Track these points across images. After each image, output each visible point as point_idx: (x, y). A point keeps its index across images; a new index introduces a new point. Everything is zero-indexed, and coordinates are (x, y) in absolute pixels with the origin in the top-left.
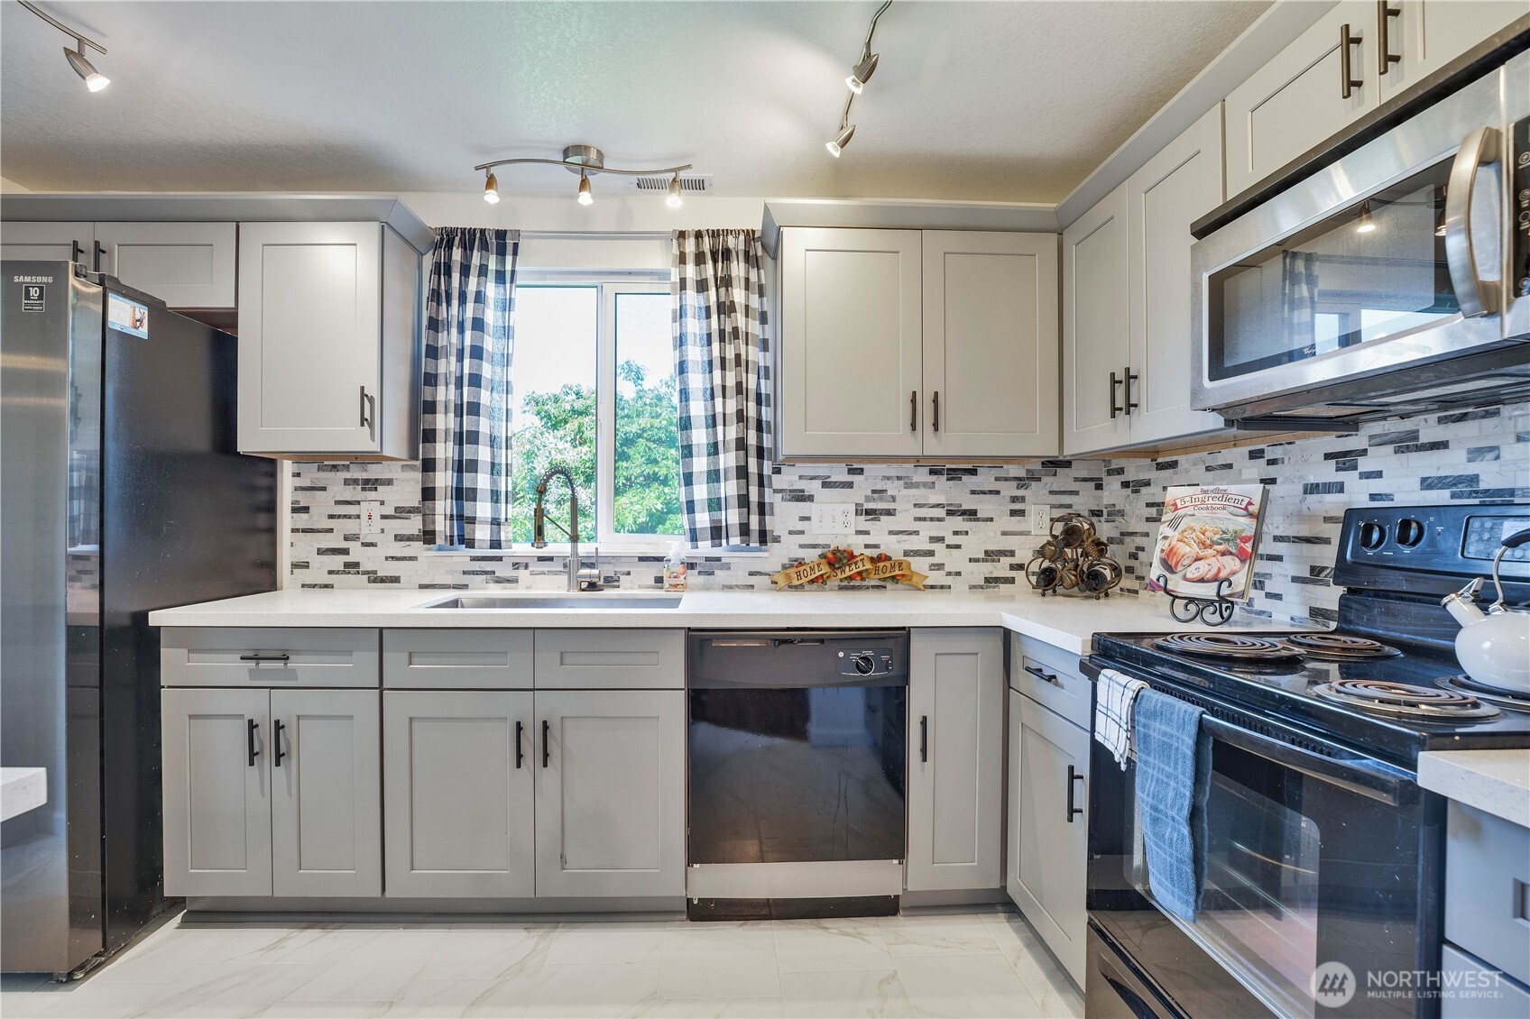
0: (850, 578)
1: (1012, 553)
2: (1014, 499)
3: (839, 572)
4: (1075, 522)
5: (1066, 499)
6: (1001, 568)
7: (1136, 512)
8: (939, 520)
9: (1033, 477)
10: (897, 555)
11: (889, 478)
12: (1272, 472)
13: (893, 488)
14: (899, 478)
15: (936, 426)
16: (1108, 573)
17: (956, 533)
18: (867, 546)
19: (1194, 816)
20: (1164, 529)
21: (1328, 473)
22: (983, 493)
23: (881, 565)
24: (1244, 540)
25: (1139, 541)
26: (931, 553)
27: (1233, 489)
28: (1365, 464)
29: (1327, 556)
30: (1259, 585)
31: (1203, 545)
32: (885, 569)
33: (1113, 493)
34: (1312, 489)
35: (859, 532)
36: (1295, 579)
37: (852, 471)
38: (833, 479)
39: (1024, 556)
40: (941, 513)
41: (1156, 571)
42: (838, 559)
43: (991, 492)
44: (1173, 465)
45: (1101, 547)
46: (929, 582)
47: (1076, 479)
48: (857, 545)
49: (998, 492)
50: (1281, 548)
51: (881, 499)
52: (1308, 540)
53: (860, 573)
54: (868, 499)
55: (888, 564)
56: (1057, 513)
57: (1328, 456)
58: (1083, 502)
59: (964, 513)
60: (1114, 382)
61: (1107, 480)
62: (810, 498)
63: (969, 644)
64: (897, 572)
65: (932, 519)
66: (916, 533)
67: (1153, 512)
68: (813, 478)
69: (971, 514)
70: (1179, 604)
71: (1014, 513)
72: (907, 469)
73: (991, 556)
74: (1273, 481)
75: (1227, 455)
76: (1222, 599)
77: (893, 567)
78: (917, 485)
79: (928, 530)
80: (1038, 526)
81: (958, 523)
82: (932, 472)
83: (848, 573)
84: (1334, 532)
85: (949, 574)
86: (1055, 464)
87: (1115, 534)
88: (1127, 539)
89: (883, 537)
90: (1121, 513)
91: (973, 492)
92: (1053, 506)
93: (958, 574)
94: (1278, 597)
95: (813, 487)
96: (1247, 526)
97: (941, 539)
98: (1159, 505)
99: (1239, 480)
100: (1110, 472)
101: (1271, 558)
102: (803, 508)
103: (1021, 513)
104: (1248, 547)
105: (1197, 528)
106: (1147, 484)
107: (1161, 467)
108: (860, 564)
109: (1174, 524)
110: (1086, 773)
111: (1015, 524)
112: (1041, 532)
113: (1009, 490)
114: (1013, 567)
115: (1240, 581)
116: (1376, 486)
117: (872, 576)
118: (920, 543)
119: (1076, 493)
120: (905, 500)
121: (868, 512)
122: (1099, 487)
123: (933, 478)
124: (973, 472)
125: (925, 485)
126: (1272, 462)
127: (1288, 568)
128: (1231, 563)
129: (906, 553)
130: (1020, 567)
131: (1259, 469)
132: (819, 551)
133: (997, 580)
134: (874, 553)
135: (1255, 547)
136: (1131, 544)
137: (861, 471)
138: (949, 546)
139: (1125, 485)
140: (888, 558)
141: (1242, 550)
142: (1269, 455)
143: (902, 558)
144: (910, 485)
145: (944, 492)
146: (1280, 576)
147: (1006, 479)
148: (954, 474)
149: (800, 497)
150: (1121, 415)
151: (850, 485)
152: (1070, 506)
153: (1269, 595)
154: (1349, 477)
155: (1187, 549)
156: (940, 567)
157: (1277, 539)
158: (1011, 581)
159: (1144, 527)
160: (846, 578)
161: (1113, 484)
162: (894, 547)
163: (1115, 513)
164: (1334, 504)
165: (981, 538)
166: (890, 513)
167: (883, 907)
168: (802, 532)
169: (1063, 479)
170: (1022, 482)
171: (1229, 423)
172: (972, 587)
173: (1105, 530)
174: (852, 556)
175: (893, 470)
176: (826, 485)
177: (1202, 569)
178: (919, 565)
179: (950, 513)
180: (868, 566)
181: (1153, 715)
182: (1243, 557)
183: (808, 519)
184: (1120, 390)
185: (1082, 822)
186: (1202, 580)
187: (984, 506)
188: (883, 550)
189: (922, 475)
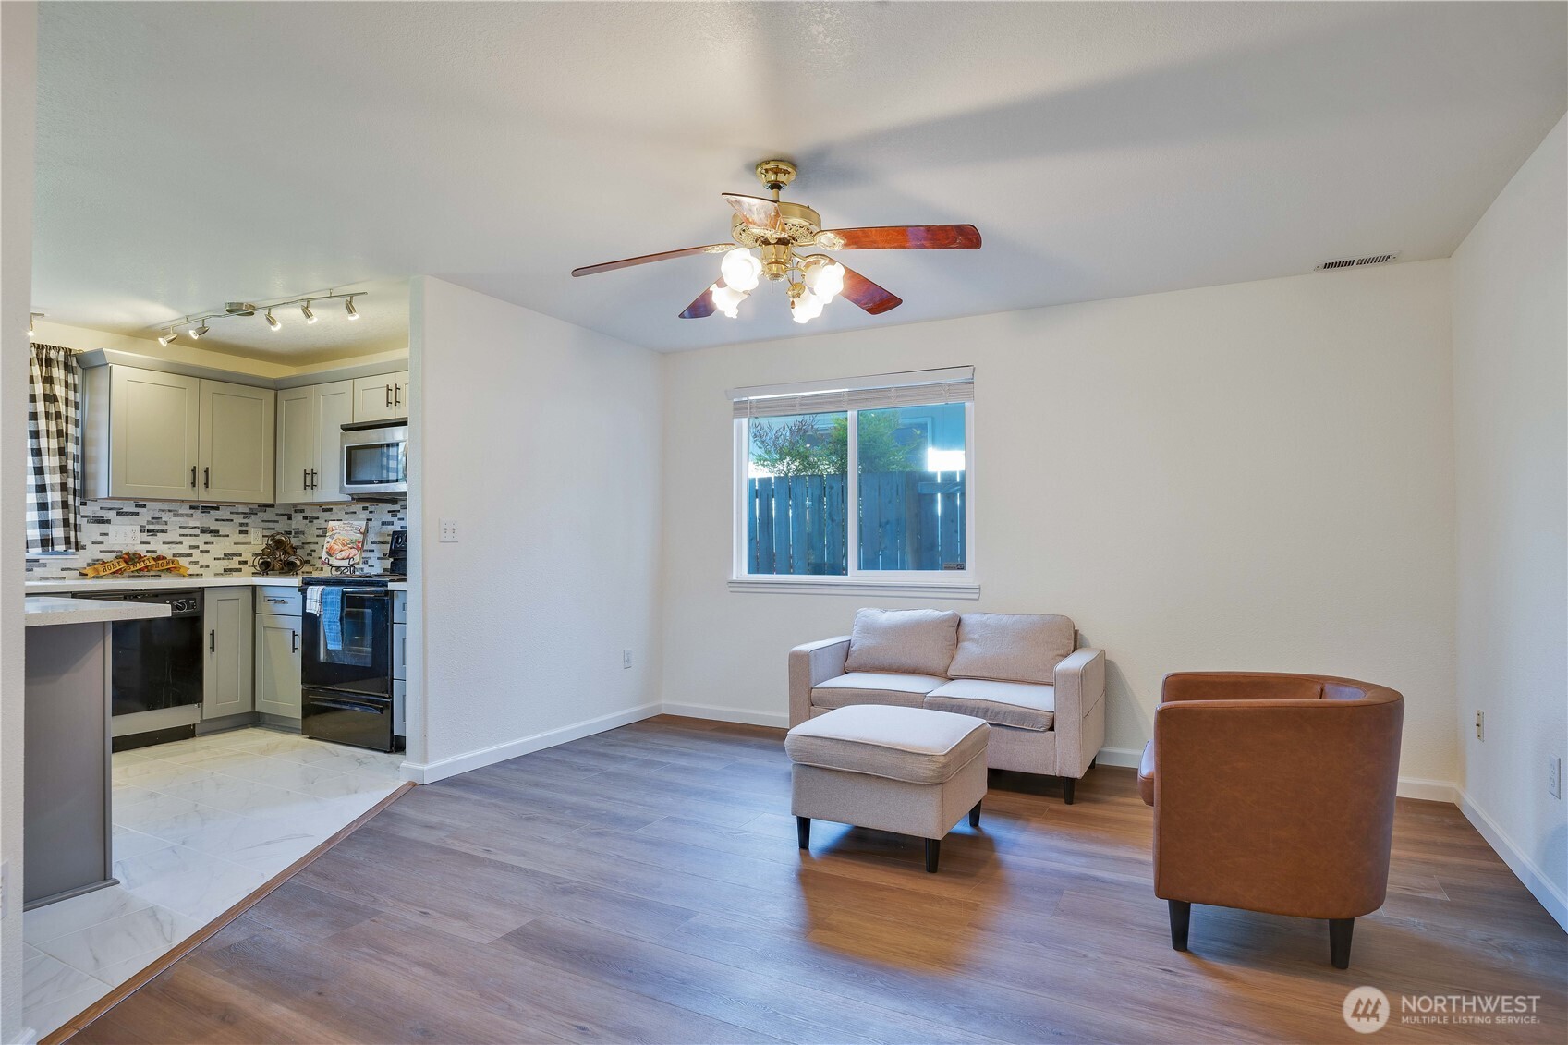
0: (140, 570)
1: (240, 555)
2: (241, 525)
3: (132, 567)
4: (278, 537)
5: (271, 525)
6: (234, 563)
7: (311, 533)
8: (195, 535)
9: (252, 513)
10: (170, 557)
11: (163, 511)
12: (371, 516)
13: (165, 517)
14: (170, 511)
15: (207, 485)
16: (298, 562)
17: (206, 543)
18: (148, 551)
19: (341, 619)
20: (328, 539)
21: (388, 518)
22: (223, 520)
23: (160, 562)
24: (359, 543)
25: (313, 547)
26: (190, 555)
27: (355, 523)
28: (400, 515)
29: (387, 548)
30: (366, 562)
31: (343, 545)
32: (163, 565)
33: (298, 521)
34: (384, 523)
35: (142, 543)
36: (378, 558)
37: (137, 506)
38: (124, 510)
39: (247, 556)
40: (197, 532)
41: (324, 556)
42: (131, 559)
43: (228, 520)
44: (331, 510)
45: (295, 549)
46: (189, 572)
47: (277, 514)
48: (142, 550)
49: (232, 520)
50: (373, 547)
51: (158, 523)
52: (383, 543)
53: (146, 567)
54: (148, 523)
55: (165, 561)
56: (268, 533)
57: (389, 512)
58: (281, 526)
59: (211, 532)
60: (305, 474)
61: (294, 515)
62: (108, 522)
63: (234, 594)
64: (171, 566)
65: (191, 535)
66: (181, 543)
67: (320, 532)
68: (111, 509)
69: (215, 533)
70: (334, 569)
71: (241, 532)
72: (175, 506)
73: (227, 556)
74: (371, 520)
75: (353, 508)
76: (351, 566)
77: (168, 563)
78: (181, 515)
79: (188, 541)
80: (256, 541)
81: (208, 537)
82: (191, 508)
83: (138, 567)
84: (389, 539)
85: (202, 567)
86: (265, 507)
87: (299, 544)
88: (306, 546)
89: (158, 545)
90: (303, 533)
91: (217, 520)
92: (264, 529)
93: (208, 567)
94: (373, 566)
95: (111, 515)
96: (360, 537)
97: (198, 547)
98: (325, 529)
99: (358, 520)
100: (296, 511)
101: (370, 551)
102: (103, 528)
103: (246, 532)
104: (360, 545)
105: (341, 538)
106: (317, 518)
107: (324, 510)
108: (147, 561)
109: (331, 537)
110: (300, 633)
111: (242, 538)
112: (257, 543)
113: (239, 519)
114: (240, 562)
115: (357, 558)
116: (402, 523)
117: (154, 569)
118: (183, 549)
119: (277, 522)
120: (173, 524)
121: (149, 531)
122: (290, 519)
123: (192, 511)
124: (217, 508)
125: (187, 515)
126: (371, 512)
127: (377, 554)
128: (354, 551)
129: (174, 555)
130: (245, 562)
131: (365, 515)
132: (115, 555)
133: (231, 570)
134: (154, 555)
135: (363, 545)
136: (308, 548)
137: (144, 506)
138: (201, 551)
139: (305, 518)
140: (164, 558)
141: (358, 547)
142: (370, 510)
143: (171, 558)
144: (177, 515)
145: (198, 519)
146: (373, 560)
147: (237, 513)
148: (205, 509)
149: (100, 520)
150: (309, 489)
151: (137, 514)
152: (274, 529)
153: (370, 566)
154: (395, 520)
155: (337, 547)
156: (196, 563)
157: (372, 543)
158: (240, 570)
159: (316, 540)
160: (137, 570)
161: (299, 517)
162: (166, 551)
163: (298, 533)
164: (390, 529)
165: (221, 546)
166: (163, 531)
167: (186, 733)
168: (102, 543)
169: (270, 514)
170: (246, 515)
171: (353, 499)
172: (216, 574)
173: (294, 541)
174: (140, 557)
175: (166, 506)
176: (118, 514)
177: (343, 554)
178: (184, 562)
179: (202, 532)
180: (153, 562)
181: (328, 594)
182: (358, 549)
183: (107, 534)
184: (309, 478)
185: (299, 654)
186: (343, 559)
187: (223, 528)
188: (159, 553)
189: (185, 510)
